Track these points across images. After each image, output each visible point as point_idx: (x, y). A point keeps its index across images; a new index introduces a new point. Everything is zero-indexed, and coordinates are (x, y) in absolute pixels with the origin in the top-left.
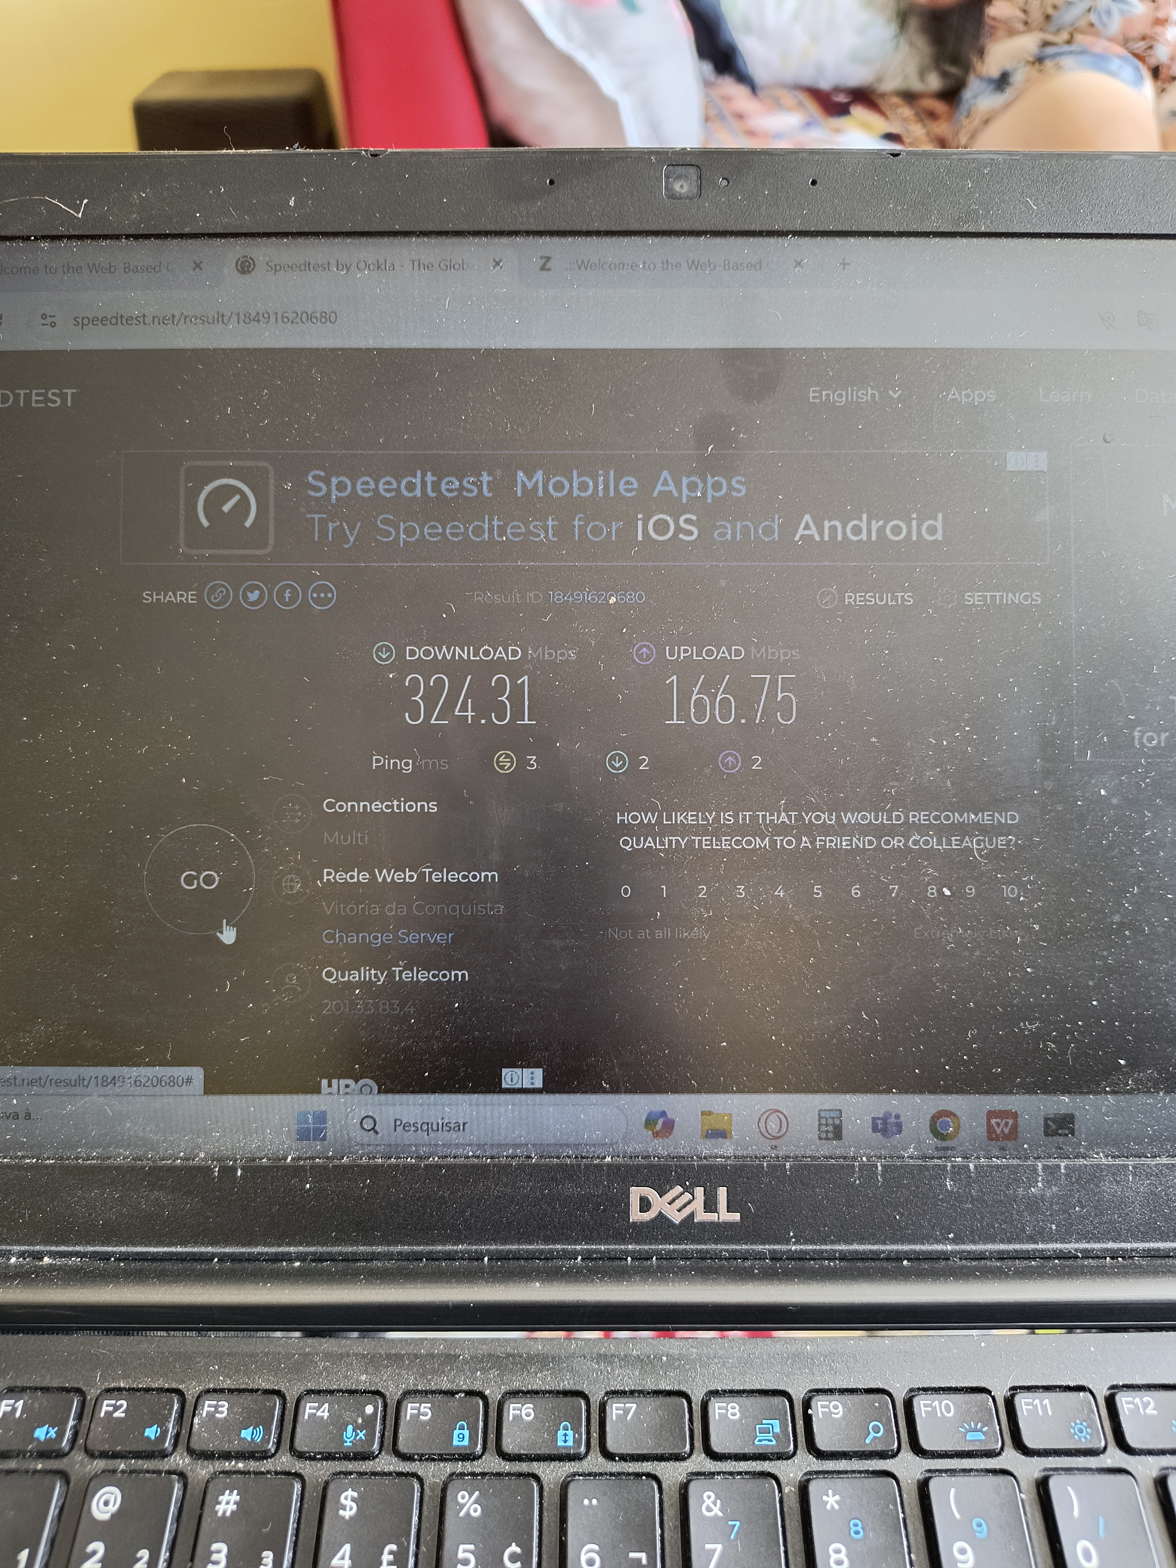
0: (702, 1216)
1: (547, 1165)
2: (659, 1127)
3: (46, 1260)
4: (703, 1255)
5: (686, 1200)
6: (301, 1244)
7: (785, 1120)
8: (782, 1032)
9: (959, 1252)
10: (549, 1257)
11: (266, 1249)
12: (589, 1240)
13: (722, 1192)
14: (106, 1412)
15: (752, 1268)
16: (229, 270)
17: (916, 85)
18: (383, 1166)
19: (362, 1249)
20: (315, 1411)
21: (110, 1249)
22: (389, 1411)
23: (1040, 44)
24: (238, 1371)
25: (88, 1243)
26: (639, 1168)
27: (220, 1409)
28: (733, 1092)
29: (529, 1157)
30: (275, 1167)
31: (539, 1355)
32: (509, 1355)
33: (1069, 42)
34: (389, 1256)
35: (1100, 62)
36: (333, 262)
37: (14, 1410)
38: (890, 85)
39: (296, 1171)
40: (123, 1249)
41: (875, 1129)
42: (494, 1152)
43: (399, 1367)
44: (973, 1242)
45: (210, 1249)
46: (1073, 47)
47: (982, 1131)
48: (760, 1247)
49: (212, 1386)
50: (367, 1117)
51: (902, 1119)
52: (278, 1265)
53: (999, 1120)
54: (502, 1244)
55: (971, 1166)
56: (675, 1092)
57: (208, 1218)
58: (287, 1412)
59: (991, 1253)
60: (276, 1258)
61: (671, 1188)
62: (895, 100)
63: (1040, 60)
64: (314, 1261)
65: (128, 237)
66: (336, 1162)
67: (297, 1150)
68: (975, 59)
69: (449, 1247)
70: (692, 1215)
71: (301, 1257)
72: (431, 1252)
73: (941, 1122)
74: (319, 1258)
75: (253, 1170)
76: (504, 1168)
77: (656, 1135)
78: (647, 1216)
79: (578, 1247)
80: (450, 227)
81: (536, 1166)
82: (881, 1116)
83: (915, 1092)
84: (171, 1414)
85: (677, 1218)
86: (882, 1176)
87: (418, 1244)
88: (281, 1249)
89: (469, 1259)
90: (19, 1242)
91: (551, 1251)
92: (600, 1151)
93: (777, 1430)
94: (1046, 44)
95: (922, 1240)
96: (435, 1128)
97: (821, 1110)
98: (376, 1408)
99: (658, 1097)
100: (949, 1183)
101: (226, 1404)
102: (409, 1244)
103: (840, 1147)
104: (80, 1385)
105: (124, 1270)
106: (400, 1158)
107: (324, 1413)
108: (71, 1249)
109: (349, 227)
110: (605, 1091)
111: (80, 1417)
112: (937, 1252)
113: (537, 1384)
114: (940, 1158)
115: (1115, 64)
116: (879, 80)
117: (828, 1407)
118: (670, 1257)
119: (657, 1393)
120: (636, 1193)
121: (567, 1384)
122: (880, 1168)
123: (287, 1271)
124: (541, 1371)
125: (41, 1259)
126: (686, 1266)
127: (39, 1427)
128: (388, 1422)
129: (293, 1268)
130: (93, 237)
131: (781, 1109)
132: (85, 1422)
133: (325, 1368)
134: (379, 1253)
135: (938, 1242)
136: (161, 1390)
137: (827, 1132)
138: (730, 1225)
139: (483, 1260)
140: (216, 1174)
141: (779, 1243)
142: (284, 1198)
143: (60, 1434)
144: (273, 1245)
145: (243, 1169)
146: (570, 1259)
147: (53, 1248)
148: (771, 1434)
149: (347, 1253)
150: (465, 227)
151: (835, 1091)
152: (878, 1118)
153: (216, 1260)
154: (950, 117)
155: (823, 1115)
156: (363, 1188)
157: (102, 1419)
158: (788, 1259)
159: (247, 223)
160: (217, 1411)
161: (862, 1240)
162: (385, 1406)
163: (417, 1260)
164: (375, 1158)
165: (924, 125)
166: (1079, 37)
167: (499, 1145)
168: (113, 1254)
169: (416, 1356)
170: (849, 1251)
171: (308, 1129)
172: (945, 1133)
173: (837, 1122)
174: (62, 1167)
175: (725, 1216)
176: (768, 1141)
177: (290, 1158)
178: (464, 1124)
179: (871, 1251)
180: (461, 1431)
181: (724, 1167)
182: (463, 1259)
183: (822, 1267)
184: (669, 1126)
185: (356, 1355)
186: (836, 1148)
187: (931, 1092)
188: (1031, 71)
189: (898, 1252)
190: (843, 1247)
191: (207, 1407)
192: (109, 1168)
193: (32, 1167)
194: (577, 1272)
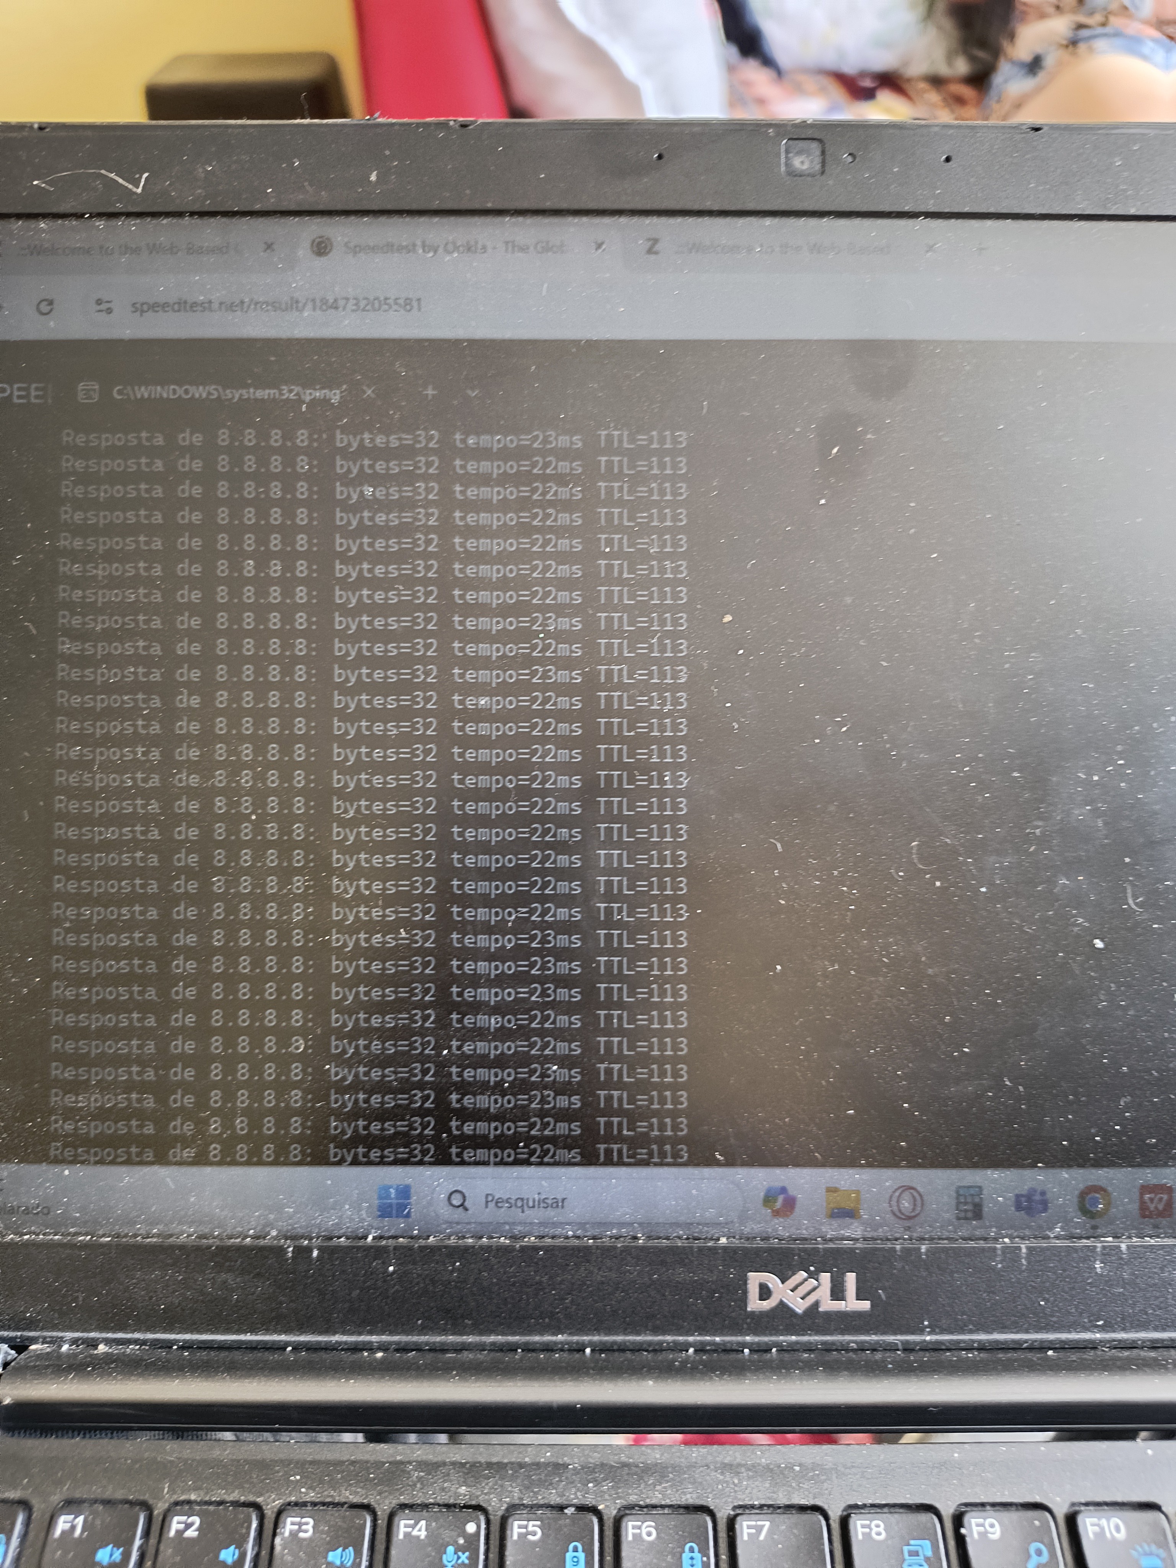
0: (828, 1305)
1: (657, 1247)
2: (779, 1204)
3: (102, 1348)
4: (828, 1347)
5: (810, 1288)
6: (383, 1333)
7: (919, 1199)
8: (916, 1099)
9: (1109, 1341)
10: (657, 1349)
11: (345, 1338)
12: (702, 1331)
13: (851, 1279)
14: (177, 1531)
15: (884, 1361)
16: (303, 252)
17: (944, 70)
18: (473, 1247)
19: (451, 1338)
20: (410, 1530)
21: (172, 1337)
22: (492, 1529)
23: (1074, 26)
24: (321, 1482)
25: (149, 1329)
26: (758, 1252)
27: (304, 1527)
28: (862, 1166)
29: (635, 1238)
30: (354, 1247)
31: (656, 1464)
32: (625, 1465)
33: (1104, 25)
34: (481, 1347)
35: (1133, 45)
36: (419, 243)
37: (73, 1528)
38: (917, 69)
39: (378, 1252)
40: (188, 1337)
41: (1019, 1207)
42: (596, 1232)
43: (502, 1478)
44: (1124, 1329)
45: (283, 1337)
46: (1107, 30)
47: (1135, 1207)
48: (890, 1338)
49: (293, 1499)
50: (456, 1191)
51: (1049, 1196)
52: (357, 1356)
53: (1152, 1195)
54: (606, 1334)
55: (1123, 1247)
56: (797, 1165)
57: (281, 1303)
58: (378, 1530)
59: (1144, 1341)
60: (356, 1348)
61: (794, 1274)
62: (922, 85)
63: (1073, 43)
64: (397, 1350)
65: (192, 214)
66: (422, 1242)
67: (378, 1229)
68: (1005, 44)
69: (548, 1338)
70: (816, 1304)
71: (383, 1347)
72: (527, 1343)
73: (1091, 1198)
74: (403, 1349)
75: (330, 1252)
76: (607, 1251)
77: (776, 1213)
78: (767, 1305)
79: (691, 1339)
80: (548, 205)
81: (642, 1248)
82: (1024, 1192)
83: (1062, 1167)
84: (248, 1533)
85: (799, 1306)
86: (1027, 1259)
87: (514, 1334)
88: (362, 1338)
89: (569, 1350)
90: (71, 1328)
91: (661, 1343)
92: (714, 1232)
93: (929, 1553)
94: (1080, 26)
95: (1068, 1329)
96: (531, 1204)
97: (960, 1187)
98: (479, 1527)
99: (778, 1171)
100: (1098, 1265)
101: (311, 1521)
102: (503, 1334)
103: (981, 1228)
104: (146, 1497)
105: (190, 1361)
106: (492, 1238)
107: (421, 1531)
108: (129, 1336)
109: (436, 205)
110: (718, 1164)
111: (147, 1534)
112: (1085, 1341)
113: (656, 1498)
114: (1088, 1238)
115: (1148, 47)
116: (906, 64)
117: (983, 1525)
118: (792, 1349)
119: (789, 1508)
120: (755, 1279)
121: (690, 1498)
122: (1024, 1250)
123: (370, 1364)
124: (661, 1484)
125: (95, 1347)
126: (811, 1361)
127: (101, 1547)
128: (491, 1542)
129: (376, 1359)
130: (154, 215)
131: (914, 1185)
132: (153, 1541)
133: (420, 1479)
134: (470, 1343)
135: (1086, 1329)
136: (236, 1504)
137: (966, 1211)
138: (858, 1315)
139: (584, 1351)
140: (290, 1255)
141: (913, 1333)
142: (364, 1282)
143: (126, 1556)
144: (352, 1334)
145: (320, 1249)
146: (681, 1351)
147: (110, 1335)
148: (922, 1557)
149: (434, 1343)
150: (564, 205)
151: (975, 1166)
152: (1022, 1196)
153: (290, 1348)
154: (979, 102)
155: (961, 1192)
156: (452, 1272)
157: (173, 1539)
158: (921, 1350)
159: (324, 200)
160: (300, 1530)
161: (1004, 1329)
162: (488, 1522)
163: (511, 1350)
164: (464, 1237)
165: (952, 111)
166: (1113, 20)
167: (600, 1224)
168: (175, 1342)
169: (521, 1465)
170: (989, 1341)
171: (390, 1205)
172: (1093, 1210)
173: (977, 1200)
174: (118, 1245)
175: (853, 1304)
176: (901, 1222)
177: (370, 1238)
178: (563, 1200)
179: (1014, 1341)
180: (575, 1554)
181: (852, 1250)
182: (562, 1350)
183: (960, 1360)
184: (790, 1204)
185: (453, 1464)
186: (975, 1228)
187: (1081, 1166)
188: (1062, 54)
189: (1042, 1341)
190: (983, 1337)
191: (289, 1525)
192: (172, 1247)
193: (85, 1246)
194: (692, 1369)
